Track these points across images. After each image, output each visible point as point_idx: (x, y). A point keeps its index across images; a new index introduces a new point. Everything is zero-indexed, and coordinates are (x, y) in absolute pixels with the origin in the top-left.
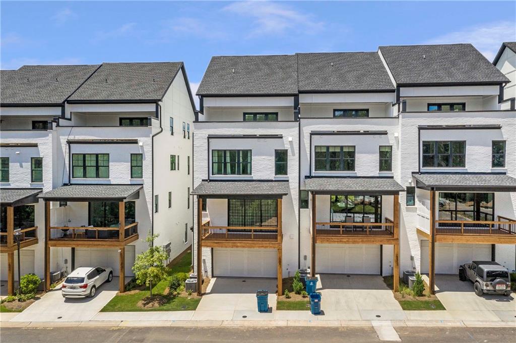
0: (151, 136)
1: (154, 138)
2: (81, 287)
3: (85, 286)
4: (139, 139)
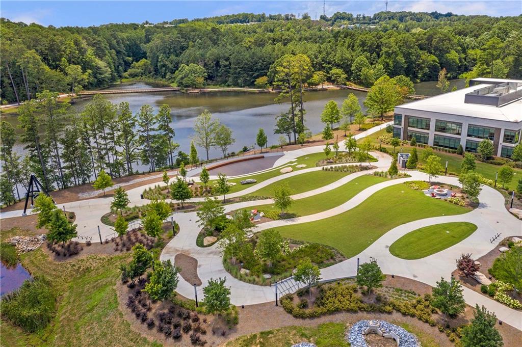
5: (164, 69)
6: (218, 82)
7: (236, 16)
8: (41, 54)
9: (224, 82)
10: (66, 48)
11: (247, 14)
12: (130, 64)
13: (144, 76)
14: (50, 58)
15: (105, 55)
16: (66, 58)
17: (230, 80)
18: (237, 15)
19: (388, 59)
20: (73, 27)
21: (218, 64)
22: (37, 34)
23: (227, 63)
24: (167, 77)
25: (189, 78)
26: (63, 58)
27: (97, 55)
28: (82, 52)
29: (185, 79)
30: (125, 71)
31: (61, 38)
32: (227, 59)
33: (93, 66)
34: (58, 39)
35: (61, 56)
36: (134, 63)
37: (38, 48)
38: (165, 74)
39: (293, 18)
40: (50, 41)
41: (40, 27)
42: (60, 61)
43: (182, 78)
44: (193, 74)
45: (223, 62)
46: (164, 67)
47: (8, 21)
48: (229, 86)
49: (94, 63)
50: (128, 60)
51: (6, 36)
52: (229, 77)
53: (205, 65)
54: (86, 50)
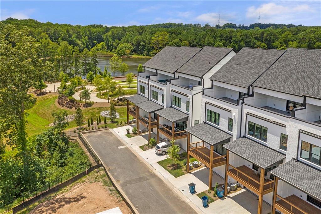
0: (192, 95)
1: (194, 96)
2: (158, 150)
3: (160, 151)
4: (189, 95)
5: (112, 47)
6: (138, 53)
7: (164, 24)
8: (49, 35)
9: (142, 54)
10: (62, 33)
11: (172, 23)
12: (96, 45)
13: (101, 51)
14: (53, 38)
15: (82, 38)
16: (61, 38)
17: (145, 52)
18: (166, 24)
19: (235, 44)
20: (67, 24)
21: (139, 44)
22: (49, 26)
23: (144, 44)
24: (113, 51)
25: (123, 50)
26: (60, 38)
27: (77, 38)
28: (70, 36)
29: (120, 51)
30: (92, 47)
31: (60, 29)
32: (145, 42)
33: (74, 43)
34: (59, 29)
35: (59, 37)
36: (98, 44)
37: (48, 32)
38: (112, 49)
39: (199, 26)
40: (55, 30)
41: (52, 24)
42: (58, 39)
43: (119, 51)
44: (125, 48)
45: (142, 43)
46: (112, 46)
47: (37, 21)
48: (144, 56)
49: (75, 42)
50: (95, 42)
51: (34, 27)
52: (145, 51)
53: (133, 44)
54: (72, 35)
